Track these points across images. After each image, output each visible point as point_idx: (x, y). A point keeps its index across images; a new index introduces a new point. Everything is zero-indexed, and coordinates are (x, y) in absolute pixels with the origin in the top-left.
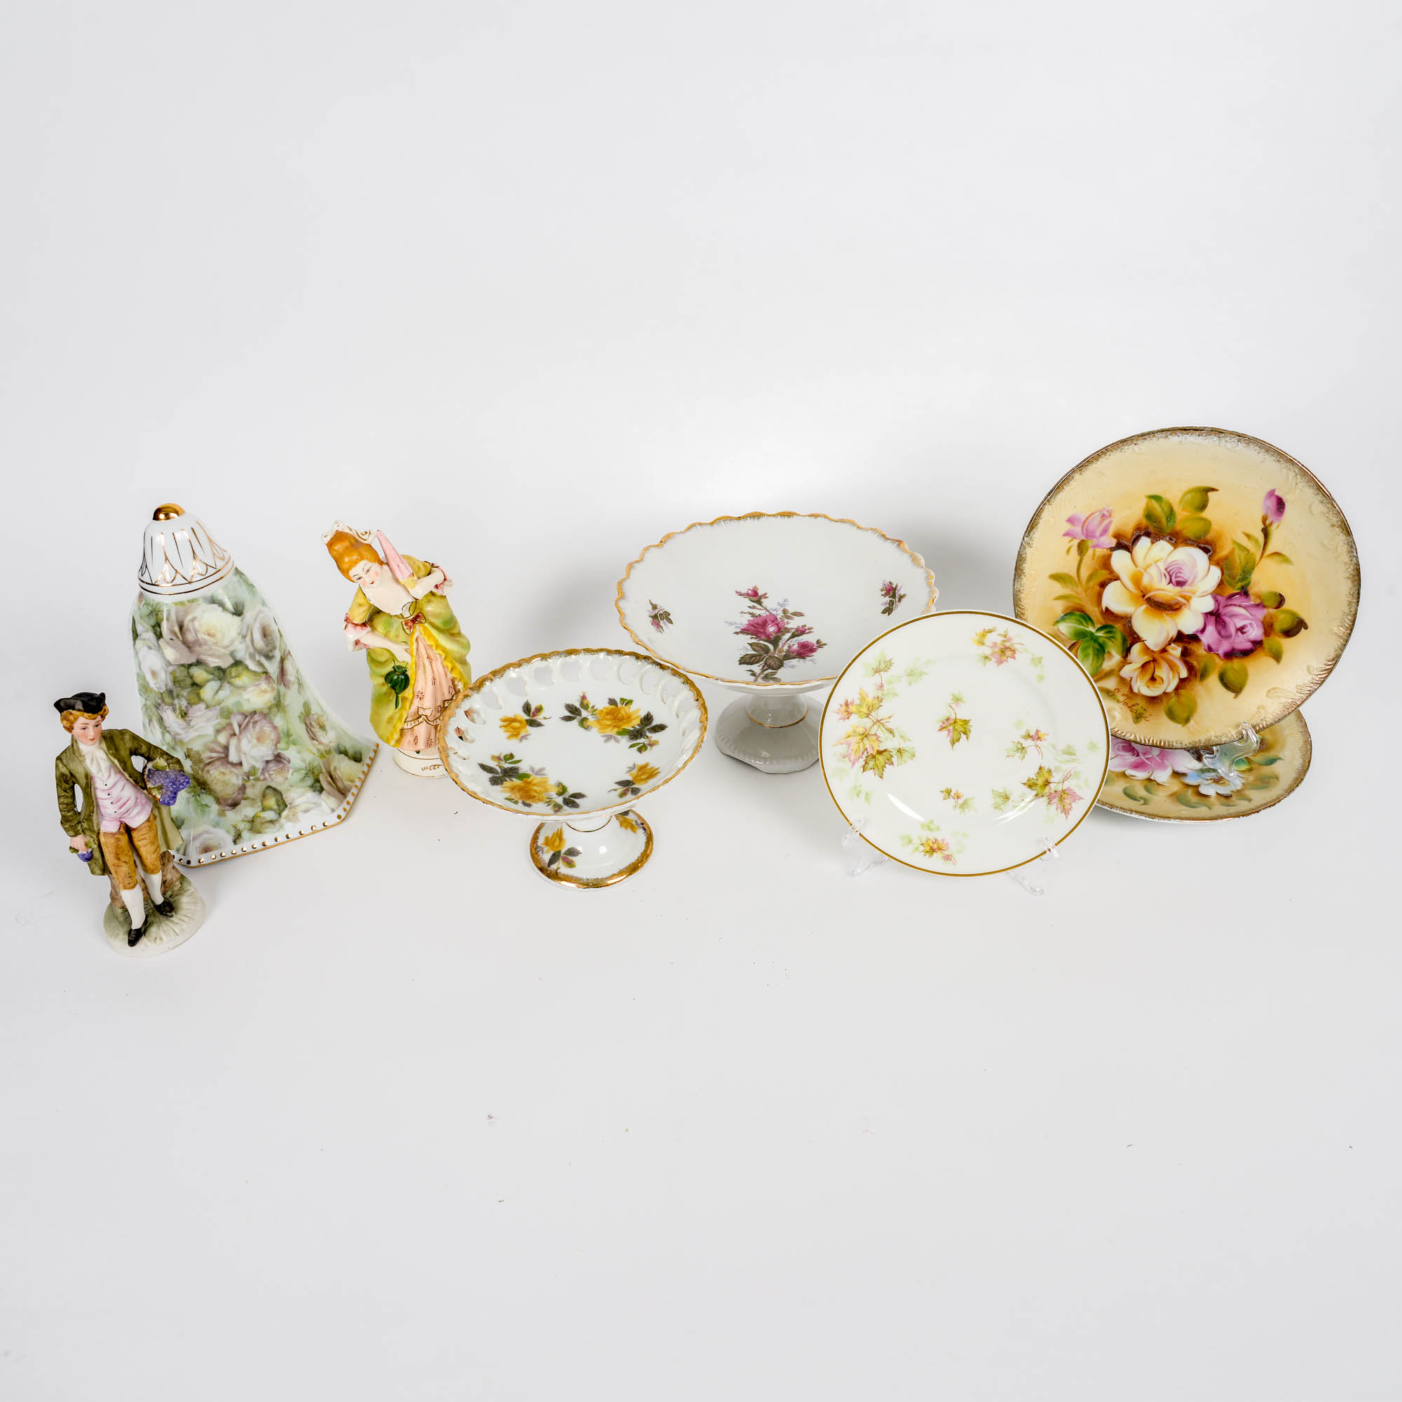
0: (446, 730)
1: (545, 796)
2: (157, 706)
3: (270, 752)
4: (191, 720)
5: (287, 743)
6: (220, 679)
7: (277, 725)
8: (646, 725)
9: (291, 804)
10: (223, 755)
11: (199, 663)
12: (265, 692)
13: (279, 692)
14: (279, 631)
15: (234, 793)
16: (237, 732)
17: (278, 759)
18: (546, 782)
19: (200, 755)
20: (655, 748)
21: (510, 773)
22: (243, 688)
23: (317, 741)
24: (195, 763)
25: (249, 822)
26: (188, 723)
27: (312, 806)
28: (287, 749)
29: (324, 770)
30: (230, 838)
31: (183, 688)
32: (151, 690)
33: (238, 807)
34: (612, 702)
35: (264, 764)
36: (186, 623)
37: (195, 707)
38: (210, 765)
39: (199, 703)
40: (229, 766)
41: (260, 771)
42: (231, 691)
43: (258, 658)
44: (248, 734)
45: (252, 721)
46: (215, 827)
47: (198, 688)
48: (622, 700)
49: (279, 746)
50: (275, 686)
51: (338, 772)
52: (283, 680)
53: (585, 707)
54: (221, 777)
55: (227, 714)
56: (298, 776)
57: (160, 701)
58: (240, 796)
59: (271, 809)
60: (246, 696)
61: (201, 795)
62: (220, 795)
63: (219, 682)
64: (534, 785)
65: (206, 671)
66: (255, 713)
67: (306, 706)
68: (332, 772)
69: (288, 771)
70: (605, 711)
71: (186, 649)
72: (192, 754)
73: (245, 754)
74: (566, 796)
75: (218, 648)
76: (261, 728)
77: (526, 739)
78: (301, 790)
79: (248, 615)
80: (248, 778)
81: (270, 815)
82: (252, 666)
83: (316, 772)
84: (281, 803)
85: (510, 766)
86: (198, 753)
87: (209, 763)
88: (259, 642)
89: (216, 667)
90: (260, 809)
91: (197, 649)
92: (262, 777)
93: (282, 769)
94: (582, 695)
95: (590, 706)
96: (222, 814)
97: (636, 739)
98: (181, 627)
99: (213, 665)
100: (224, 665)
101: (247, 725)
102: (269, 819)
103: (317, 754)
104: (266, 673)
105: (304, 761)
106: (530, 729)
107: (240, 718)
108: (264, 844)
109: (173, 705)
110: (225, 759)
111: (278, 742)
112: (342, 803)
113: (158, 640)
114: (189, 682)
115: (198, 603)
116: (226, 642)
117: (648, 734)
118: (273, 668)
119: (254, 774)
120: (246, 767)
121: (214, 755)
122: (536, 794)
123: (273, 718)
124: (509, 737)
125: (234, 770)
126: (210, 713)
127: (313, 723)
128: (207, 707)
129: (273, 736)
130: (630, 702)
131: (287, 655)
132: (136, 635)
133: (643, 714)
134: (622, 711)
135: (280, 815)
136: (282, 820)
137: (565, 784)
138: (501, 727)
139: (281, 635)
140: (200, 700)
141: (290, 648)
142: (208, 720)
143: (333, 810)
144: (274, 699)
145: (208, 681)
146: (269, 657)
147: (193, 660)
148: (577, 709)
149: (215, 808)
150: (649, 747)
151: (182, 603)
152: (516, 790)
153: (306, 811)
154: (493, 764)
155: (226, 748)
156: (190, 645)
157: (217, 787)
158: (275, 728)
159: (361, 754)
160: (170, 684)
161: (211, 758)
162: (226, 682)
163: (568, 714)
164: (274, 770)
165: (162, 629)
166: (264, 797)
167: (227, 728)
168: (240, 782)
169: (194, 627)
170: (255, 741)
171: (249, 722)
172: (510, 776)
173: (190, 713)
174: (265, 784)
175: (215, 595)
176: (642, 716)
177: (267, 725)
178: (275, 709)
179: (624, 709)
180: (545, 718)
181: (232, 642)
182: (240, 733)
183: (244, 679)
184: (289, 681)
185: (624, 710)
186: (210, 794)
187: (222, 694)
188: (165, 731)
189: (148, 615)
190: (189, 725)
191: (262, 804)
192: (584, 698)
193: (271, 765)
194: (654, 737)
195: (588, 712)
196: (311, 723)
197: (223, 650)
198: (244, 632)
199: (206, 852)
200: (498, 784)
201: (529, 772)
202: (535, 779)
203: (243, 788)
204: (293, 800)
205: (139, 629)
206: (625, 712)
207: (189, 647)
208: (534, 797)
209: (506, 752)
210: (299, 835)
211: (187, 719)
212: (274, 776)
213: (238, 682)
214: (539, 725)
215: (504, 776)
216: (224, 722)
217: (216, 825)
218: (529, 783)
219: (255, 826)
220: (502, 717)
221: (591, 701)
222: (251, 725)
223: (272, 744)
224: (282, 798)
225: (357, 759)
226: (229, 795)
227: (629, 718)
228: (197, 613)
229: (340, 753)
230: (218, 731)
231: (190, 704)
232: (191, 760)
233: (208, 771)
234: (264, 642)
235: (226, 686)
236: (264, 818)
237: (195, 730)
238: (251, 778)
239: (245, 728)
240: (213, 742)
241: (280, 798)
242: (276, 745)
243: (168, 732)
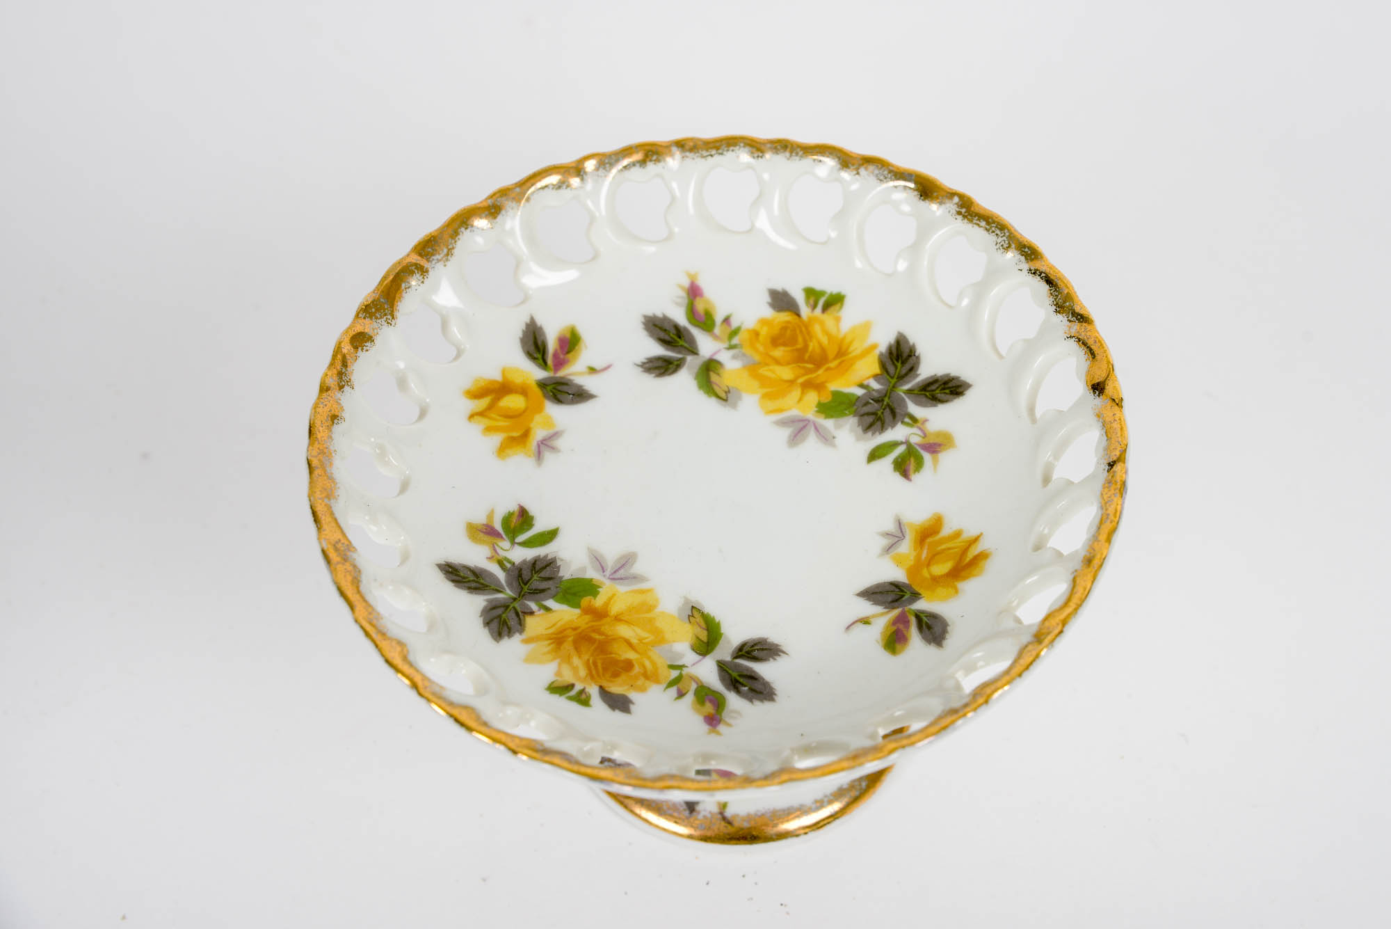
0: (331, 479)
1: (658, 658)
8: (902, 378)
18: (650, 608)
20: (945, 457)
21: (536, 583)
34: (781, 301)
48: (811, 293)
53: (704, 321)
64: (618, 619)
70: (764, 331)
74: (724, 652)
77: (553, 449)
85: (528, 554)
94: (686, 283)
95: (719, 318)
97: (883, 429)
106: (558, 414)
117: (913, 409)
122: (631, 655)
124: (502, 450)
130: (834, 302)
133: (883, 339)
134: (817, 329)
137: (711, 608)
138: (471, 417)
148: (679, 332)
150: (927, 457)
152: (568, 646)
154: (476, 556)
163: (658, 350)
172: (537, 593)
176: (883, 348)
179: (822, 324)
180: (592, 370)
185: (825, 328)
192: (694, 292)
194: (938, 417)
195: (716, 338)
200: (510, 633)
201: (592, 574)
202: (613, 596)
206: (827, 333)
208: (629, 665)
209: (505, 506)
214: (581, 396)
215: (521, 595)
218: (599, 614)
220: (467, 383)
221: (720, 301)
227: (841, 354)
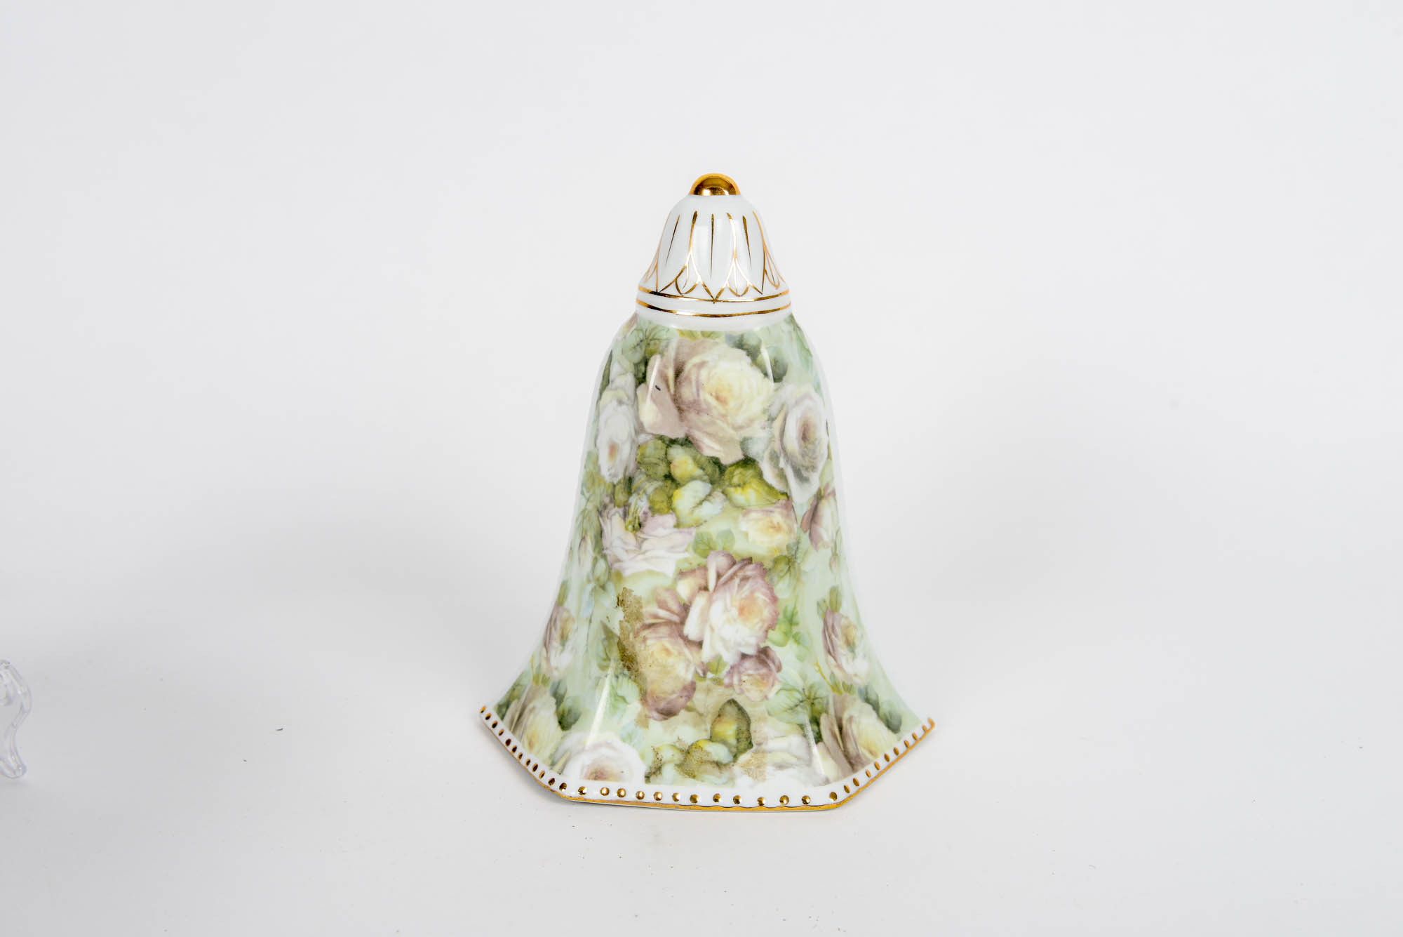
2: (601, 511)
3: (753, 641)
4: (645, 539)
5: (786, 634)
6: (712, 483)
7: (779, 595)
9: (760, 744)
10: (676, 619)
11: (687, 442)
12: (777, 528)
13: (798, 542)
14: (828, 448)
15: (673, 692)
16: (711, 585)
17: (763, 657)
19: (641, 607)
22: (744, 510)
23: (835, 660)
24: (628, 618)
25: (682, 751)
26: (640, 543)
27: (794, 760)
28: (782, 645)
29: (832, 711)
30: (642, 768)
31: (650, 478)
32: (601, 479)
33: (673, 719)
35: (737, 658)
36: (687, 368)
37: (660, 519)
38: (651, 630)
39: (668, 513)
40: (681, 641)
41: (727, 668)
42: (723, 510)
43: (782, 463)
44: (728, 596)
45: (741, 574)
46: (623, 740)
47: (674, 486)
49: (771, 633)
50: (796, 527)
51: (854, 726)
52: (810, 528)
54: (661, 657)
55: (704, 547)
56: (785, 700)
57: (607, 500)
58: (682, 701)
59: (724, 742)
60: (744, 525)
61: (621, 678)
62: (650, 688)
63: (710, 485)
65: (695, 459)
66: (749, 560)
67: (835, 592)
68: (844, 722)
69: (773, 685)
71: (675, 411)
72: (629, 600)
73: (712, 629)
75: (725, 426)
76: (752, 592)
78: (783, 726)
79: (790, 388)
80: (705, 674)
81: (719, 752)
82: (769, 475)
83: (818, 707)
84: (743, 736)
86: (638, 601)
87: (651, 626)
88: (792, 441)
89: (712, 458)
90: (706, 735)
91: (692, 416)
92: (726, 681)
93: (763, 677)
96: (643, 722)
98: (678, 373)
99: (708, 452)
100: (726, 460)
101: (731, 578)
102: (716, 758)
103: (828, 680)
104: (787, 496)
105: (804, 678)
107: (722, 561)
108: (693, 799)
109: (626, 506)
110: (677, 626)
111: (771, 627)
112: (845, 776)
113: (637, 387)
114: (662, 470)
115: (717, 340)
116: (740, 420)
118: (802, 497)
119: (716, 671)
120: (706, 654)
121: (662, 613)
123: (776, 579)
125: (686, 651)
126: (680, 538)
127: (838, 630)
128: (678, 525)
129: (767, 613)
131: (829, 494)
132: (606, 381)
135: (735, 757)
136: (737, 769)
139: (829, 457)
140: (671, 508)
141: (836, 485)
142: (672, 549)
143: (827, 781)
144: (788, 547)
145: (693, 478)
146: (801, 478)
147: (679, 434)
149: (635, 707)
151: (691, 334)
153: (781, 767)
155: (686, 608)
156: (683, 407)
157: (649, 671)
158: (774, 600)
159: (900, 723)
160: (632, 466)
161: (656, 617)
162: (720, 490)
164: (749, 675)
165: (649, 368)
166: (719, 716)
167: (698, 572)
168: (689, 677)
169: (697, 378)
170: (735, 612)
171: (735, 574)
173: (648, 528)
174: (726, 694)
175: (745, 337)
177: (764, 590)
178: (783, 567)
181: (751, 421)
182: (715, 590)
183: (749, 495)
184: (821, 538)
186: (635, 681)
187: (708, 509)
188: (599, 557)
189: (635, 348)
190: (640, 547)
191: (712, 728)
193: (748, 664)
196: (833, 626)
197: (732, 432)
198: (774, 410)
199: (595, 779)
203: (690, 689)
204: (766, 739)
205: (615, 369)
207: (680, 410)
210: (757, 804)
211: (639, 534)
212: (746, 686)
213: (739, 495)
216: (696, 560)
217: (628, 738)
219: (689, 762)
222: (737, 581)
223: (761, 627)
224: (748, 730)
225: (893, 725)
226: (665, 693)
228: (709, 356)
229: (867, 700)
230: (682, 574)
231: (653, 510)
232: (624, 611)
233: (645, 639)
234: (800, 447)
235: (718, 494)
236: (708, 753)
237: (646, 560)
238: (710, 675)
239: (726, 583)
240: (668, 590)
241: (744, 728)
242: (767, 631)
243: (604, 557)
